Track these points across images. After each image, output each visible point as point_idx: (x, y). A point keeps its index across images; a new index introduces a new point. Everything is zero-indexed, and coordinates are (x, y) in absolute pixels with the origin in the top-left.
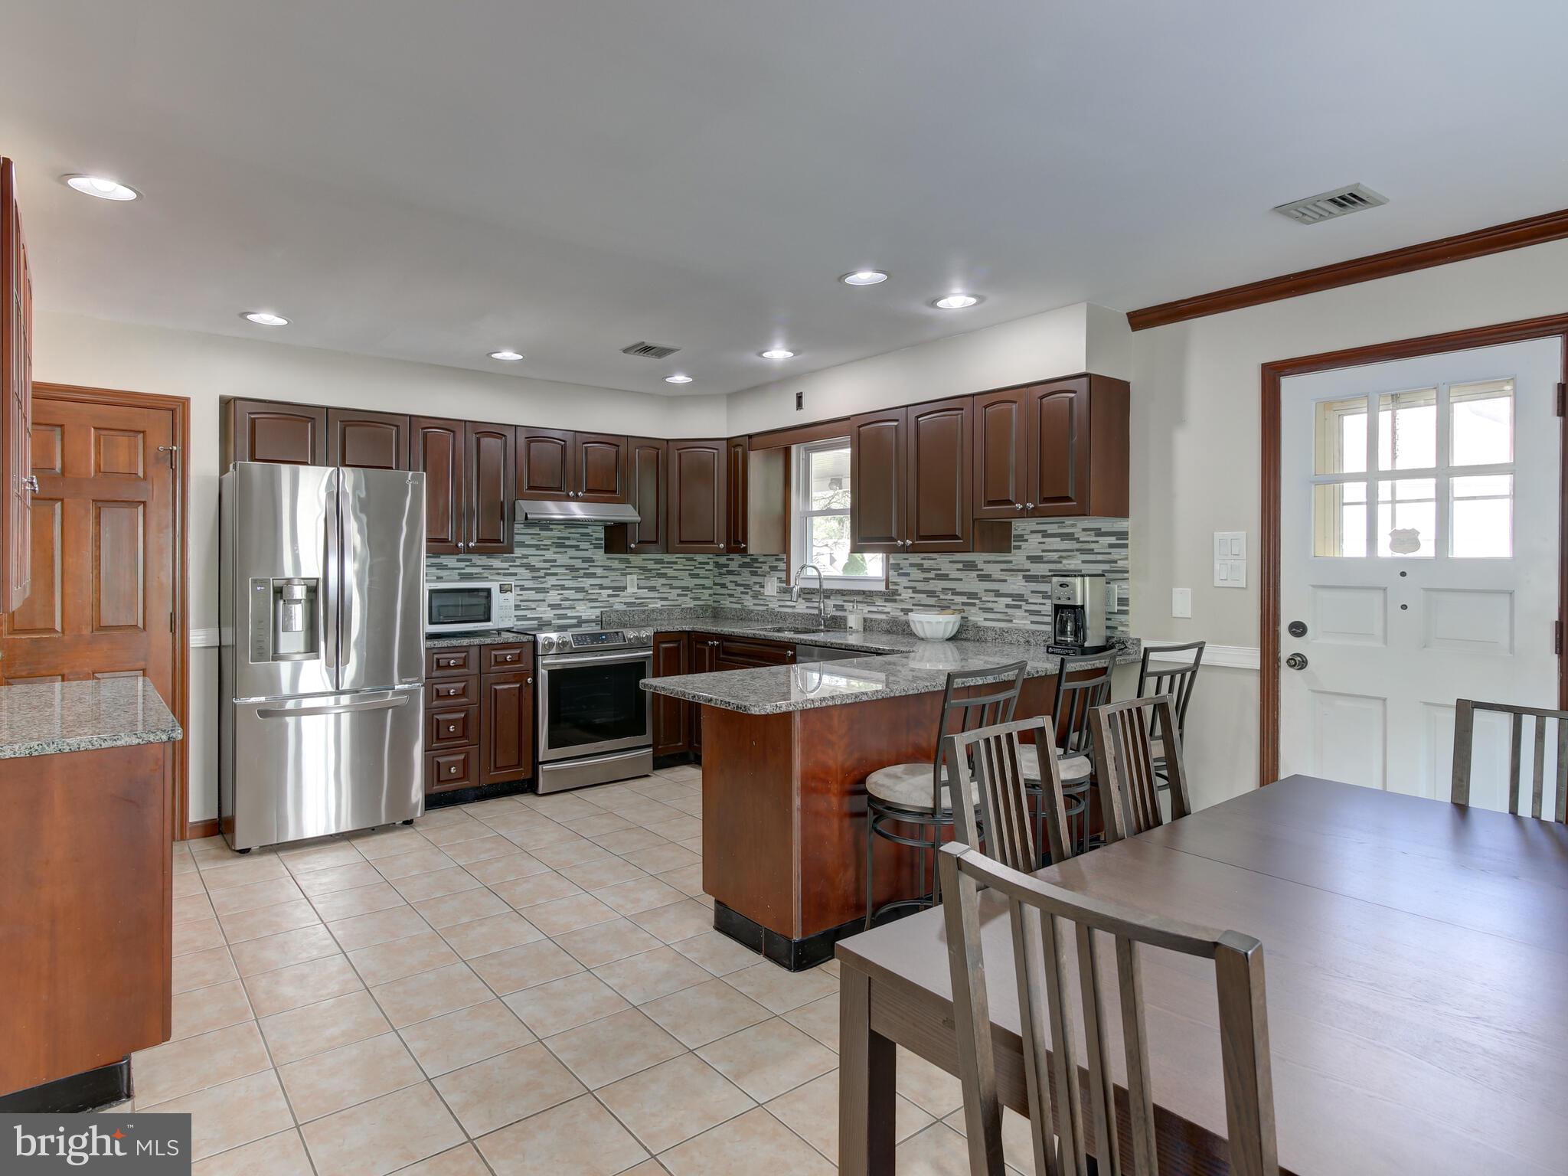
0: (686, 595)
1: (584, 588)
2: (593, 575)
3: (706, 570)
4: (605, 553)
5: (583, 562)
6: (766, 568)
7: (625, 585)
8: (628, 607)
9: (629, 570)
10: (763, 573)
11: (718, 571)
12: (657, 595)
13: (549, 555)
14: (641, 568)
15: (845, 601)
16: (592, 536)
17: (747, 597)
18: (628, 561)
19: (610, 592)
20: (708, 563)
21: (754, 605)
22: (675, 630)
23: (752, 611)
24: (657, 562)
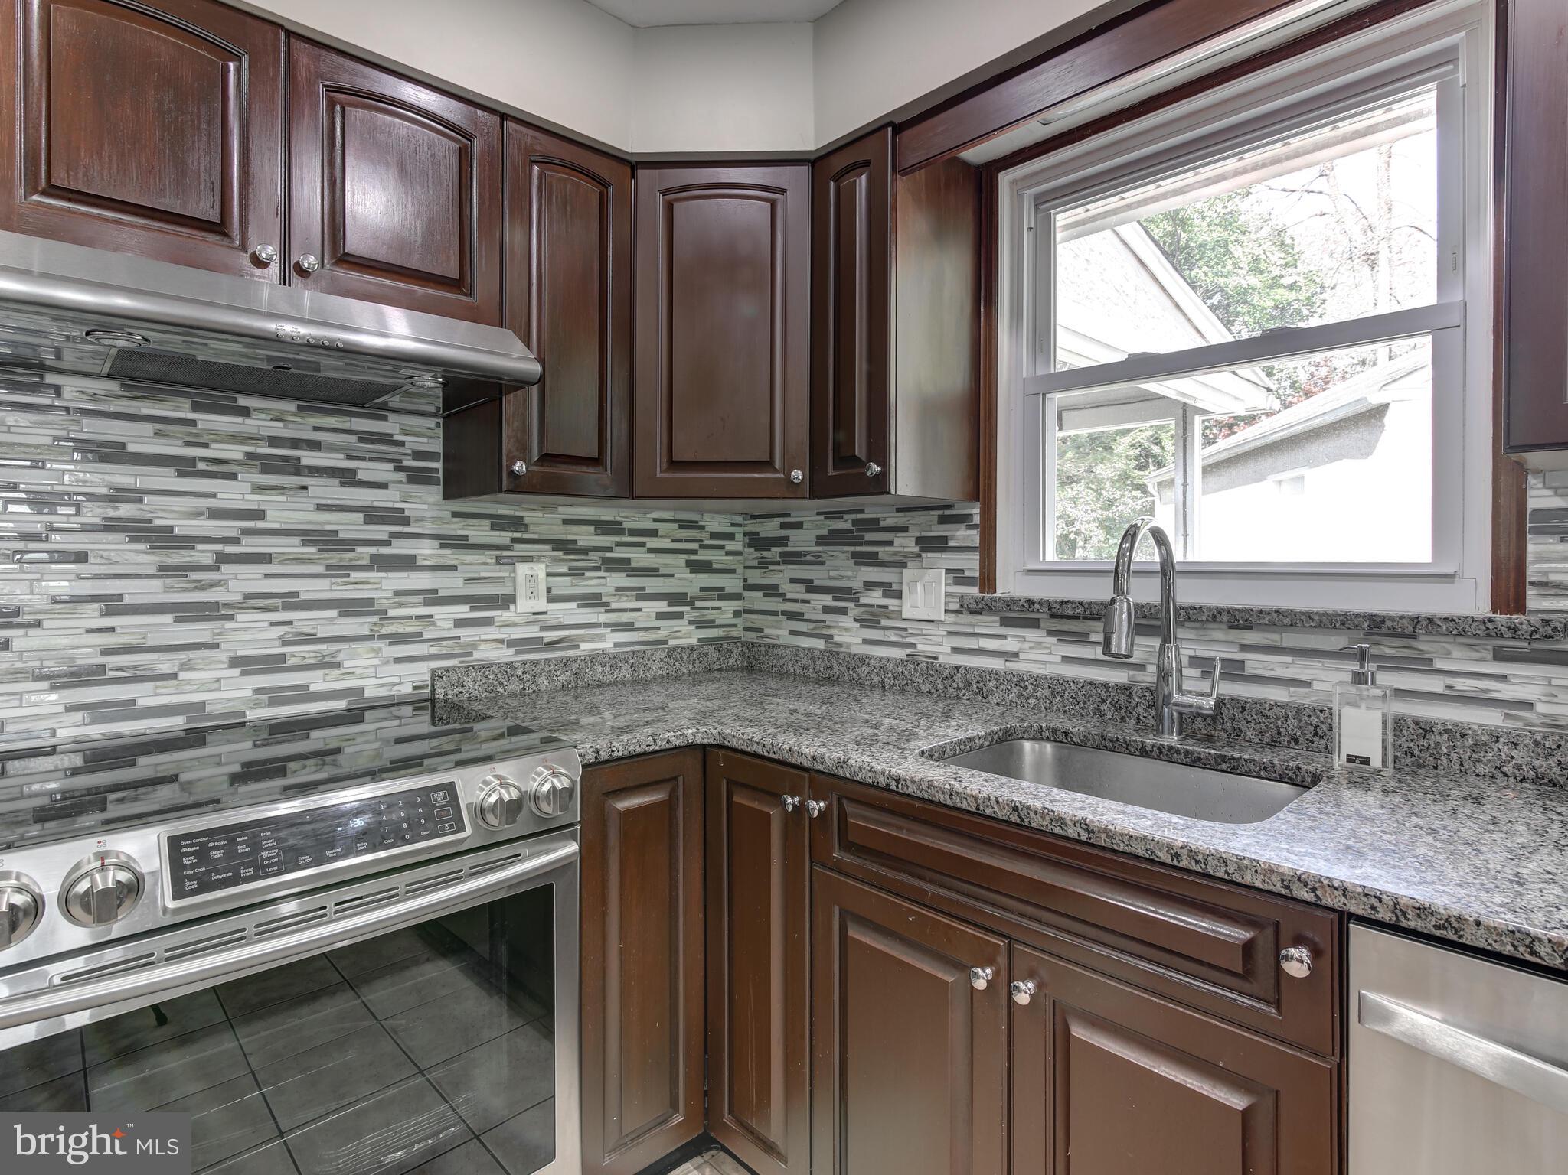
0: (679, 616)
1: (371, 601)
2: (407, 563)
3: (728, 553)
4: (447, 496)
5: (369, 520)
6: (906, 544)
7: (508, 591)
8: (517, 652)
9: (520, 549)
10: (897, 559)
11: (758, 554)
12: (603, 617)
13: (235, 493)
14: (558, 544)
15: (1245, 648)
16: (402, 444)
17: (846, 621)
18: (516, 523)
19: (463, 611)
20: (730, 537)
21: (866, 641)
22: (661, 745)
23: (863, 660)
24: (605, 528)
